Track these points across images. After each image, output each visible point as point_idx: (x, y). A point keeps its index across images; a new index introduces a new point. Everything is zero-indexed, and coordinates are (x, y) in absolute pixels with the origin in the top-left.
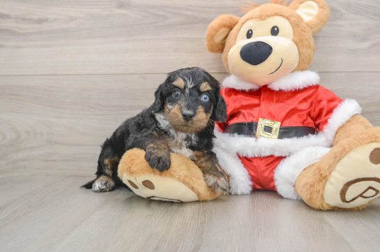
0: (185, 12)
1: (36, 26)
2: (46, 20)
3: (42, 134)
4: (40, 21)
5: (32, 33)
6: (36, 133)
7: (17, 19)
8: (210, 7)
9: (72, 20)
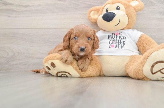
0: (87, 3)
1: (24, 8)
2: (28, 6)
3: (24, 53)
4: (26, 6)
7: (16, 5)
9: (39, 6)
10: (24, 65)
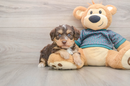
0: (67, 7)
1: (14, 10)
2: (17, 8)
3: (15, 49)
4: (15, 8)
5: (12, 13)
6: (13, 48)
7: (6, 7)
8: (75, 6)
9: (27, 9)
10: (15, 58)
